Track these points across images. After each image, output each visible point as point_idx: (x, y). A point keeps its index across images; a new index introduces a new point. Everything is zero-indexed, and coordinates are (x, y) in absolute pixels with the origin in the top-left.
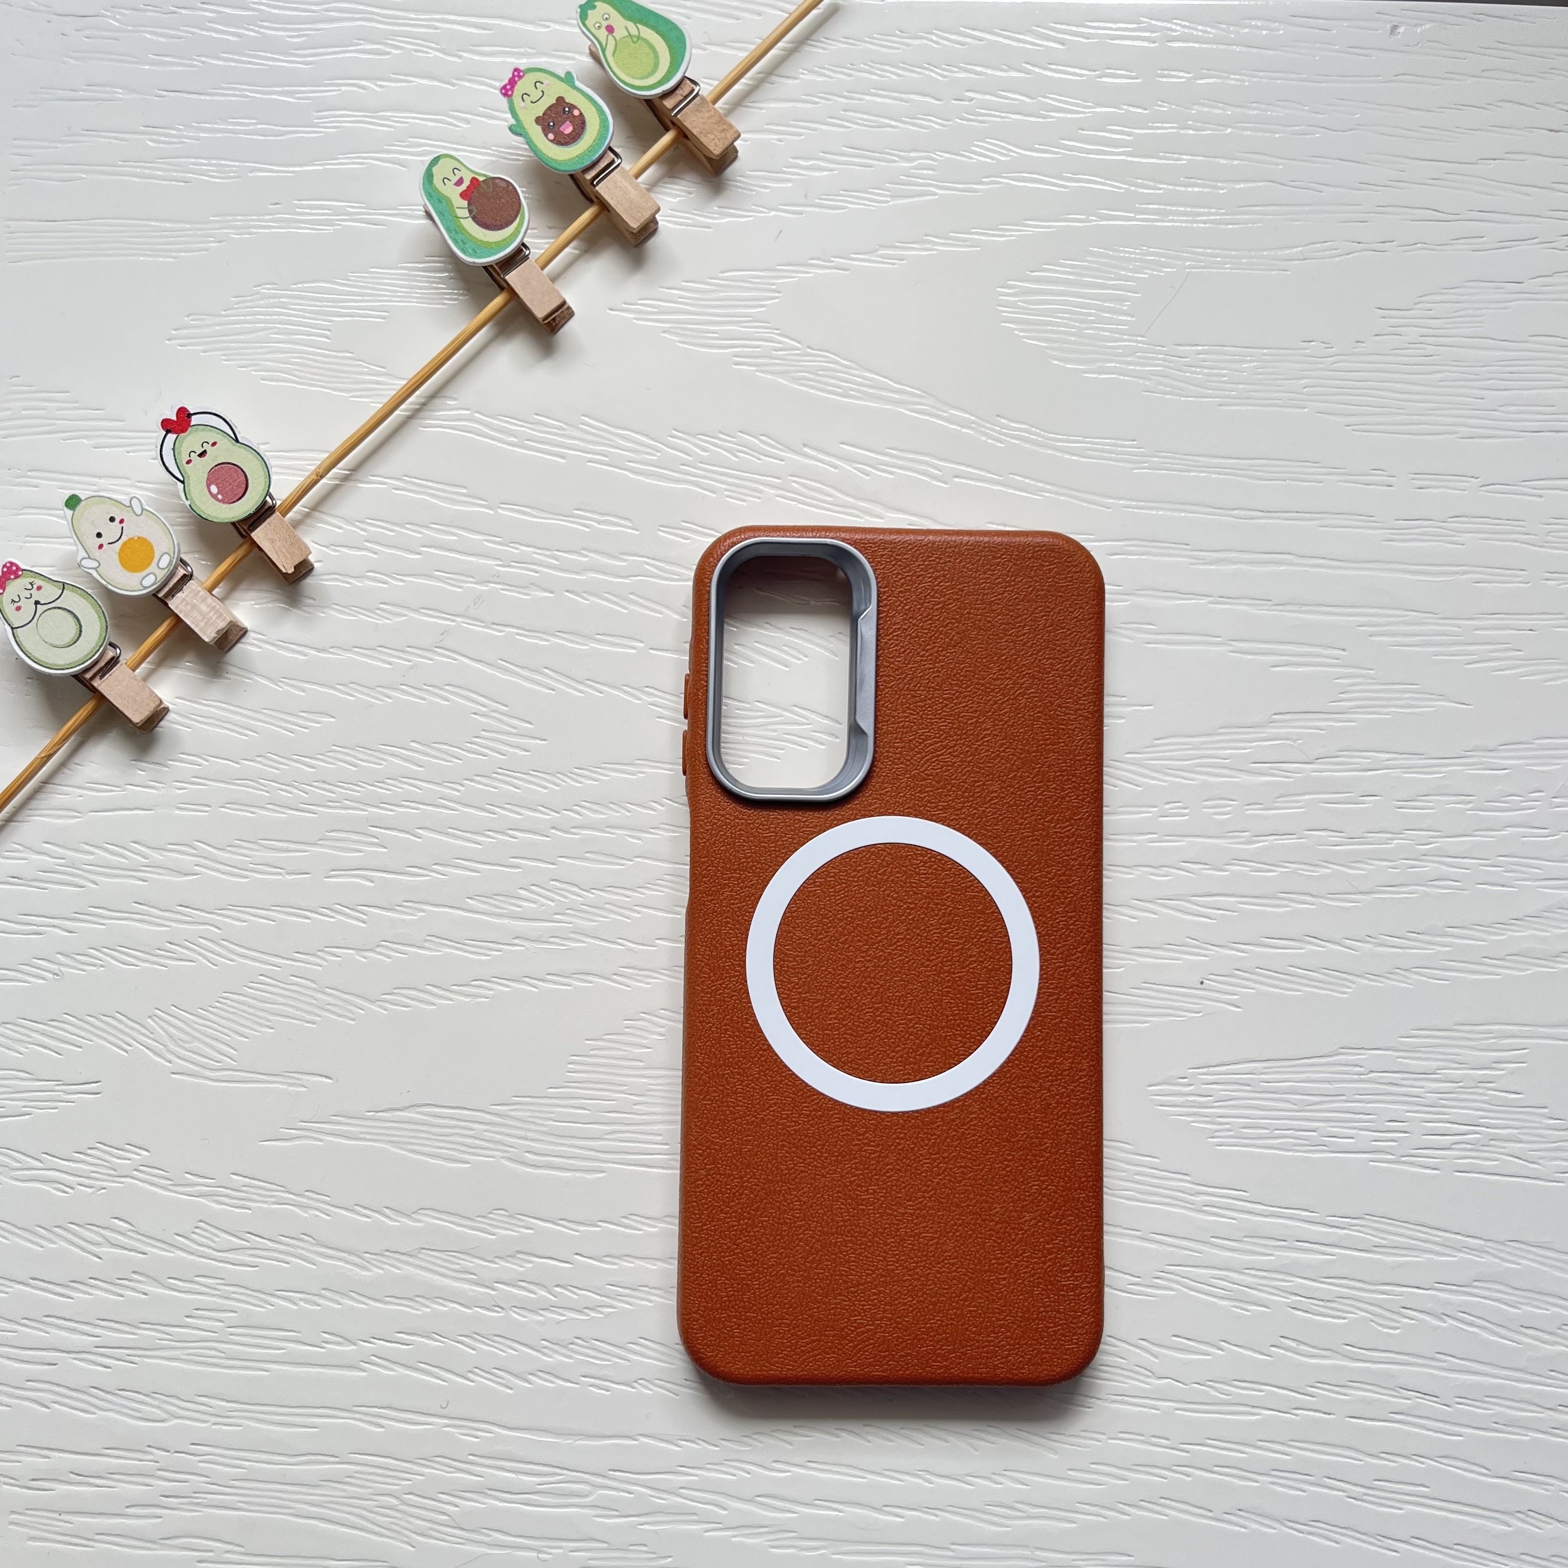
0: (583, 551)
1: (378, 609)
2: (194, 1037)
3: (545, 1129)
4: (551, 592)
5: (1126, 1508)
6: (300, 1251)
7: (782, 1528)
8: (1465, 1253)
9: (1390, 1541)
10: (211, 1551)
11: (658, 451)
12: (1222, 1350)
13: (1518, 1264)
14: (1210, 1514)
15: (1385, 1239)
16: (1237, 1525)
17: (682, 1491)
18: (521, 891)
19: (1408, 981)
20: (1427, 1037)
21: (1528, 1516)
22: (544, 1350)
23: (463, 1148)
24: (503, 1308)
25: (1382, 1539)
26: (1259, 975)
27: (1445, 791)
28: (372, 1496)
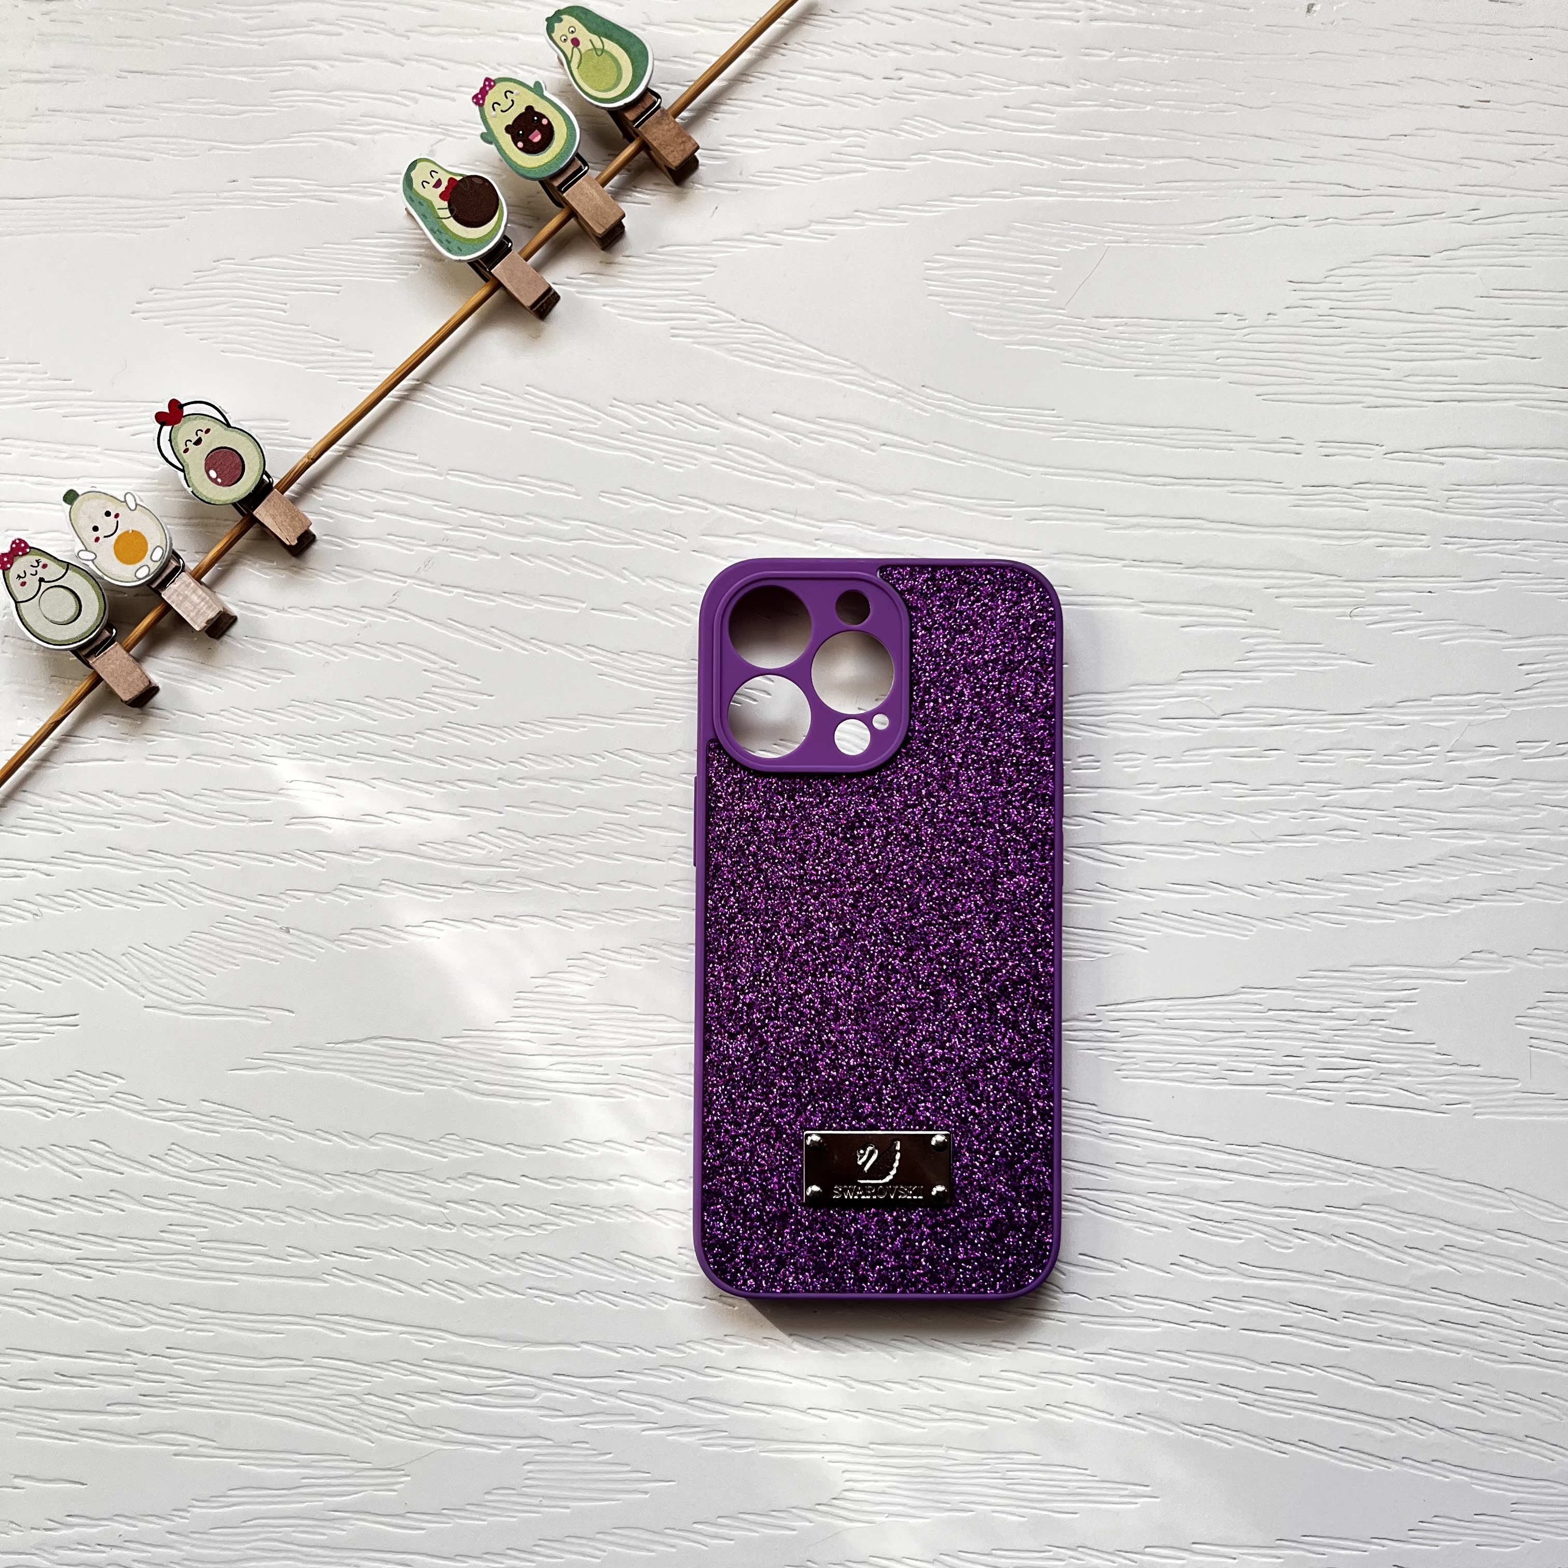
0: (528, 516)
1: (334, 571)
2: (166, 974)
3: (493, 1060)
4: (497, 555)
5: (1034, 1411)
6: (266, 1172)
7: (714, 1428)
8: (1355, 1178)
9: (1279, 1444)
10: (186, 1445)
11: (599, 420)
12: (1125, 1268)
13: (1405, 1189)
14: (1112, 1417)
15: (1280, 1166)
16: (1137, 1427)
17: (620, 1393)
18: (471, 839)
19: (1308, 925)
20: (1324, 978)
21: (1409, 1422)
22: (494, 1264)
23: (418, 1078)
24: (454, 1225)
25: (1270, 1441)
26: (1167, 919)
27: (1346, 745)
28: (335, 1397)
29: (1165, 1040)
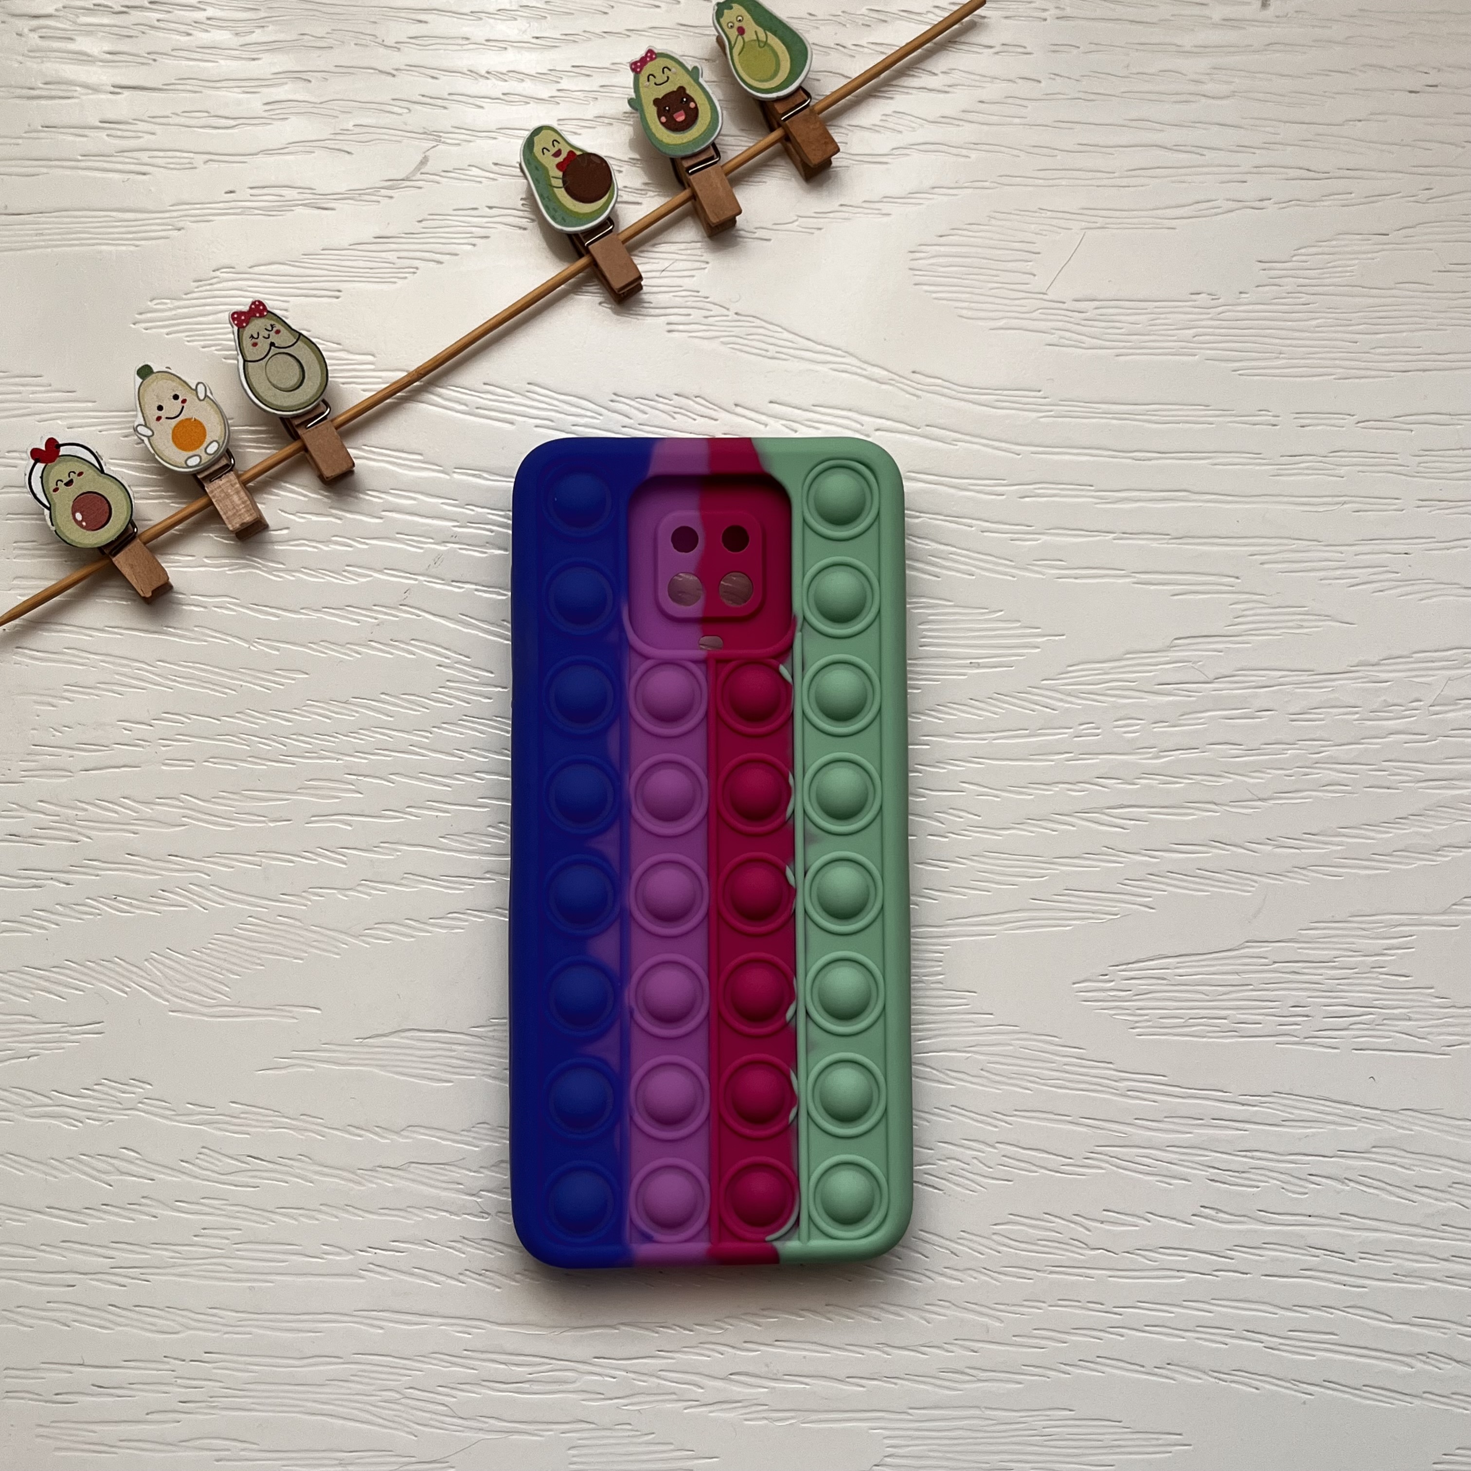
1: (345, 571)
2: (191, 977)
5: (1068, 1368)
6: (298, 1171)
7: (755, 1402)
8: (1364, 1122)
9: (1305, 1386)
10: (228, 1450)
11: (601, 415)
13: (1411, 1130)
14: (1142, 1369)
15: (1292, 1114)
16: (1167, 1377)
18: (490, 829)
20: (1324, 929)
21: (1428, 1358)
24: (489, 1214)
25: (1298, 1383)
26: (1172, 878)
27: (1334, 704)
28: (374, 1393)
29: (1176, 997)
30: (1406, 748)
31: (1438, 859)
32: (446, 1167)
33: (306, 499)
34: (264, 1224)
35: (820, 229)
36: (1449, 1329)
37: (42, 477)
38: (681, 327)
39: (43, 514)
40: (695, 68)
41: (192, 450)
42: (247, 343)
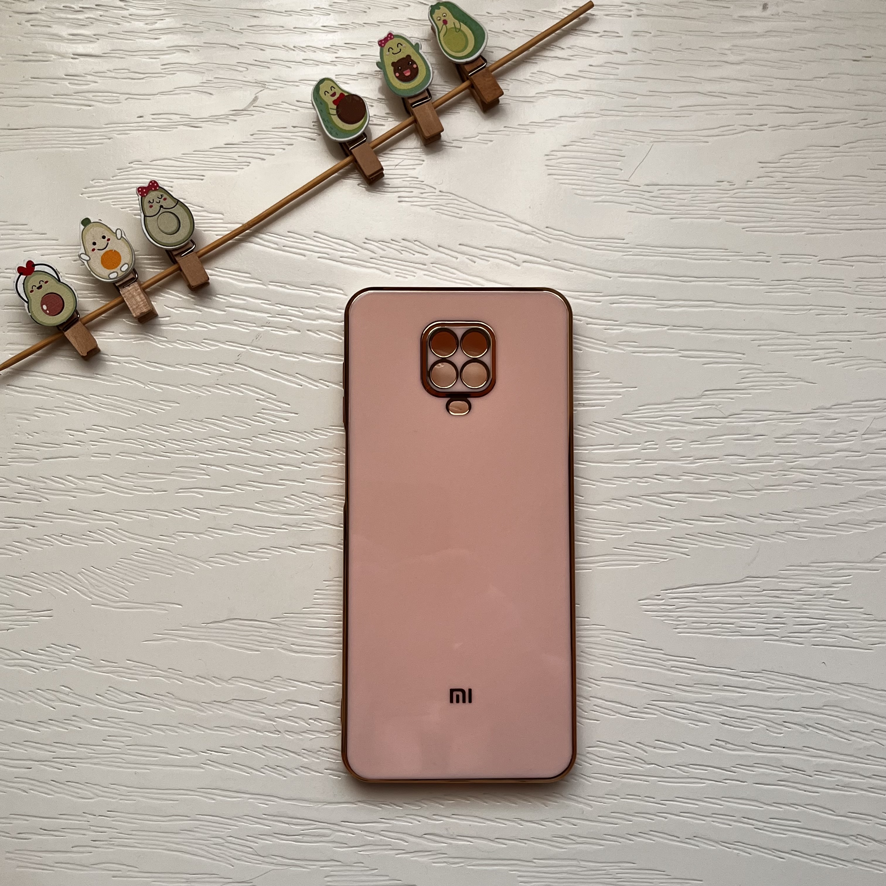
0: (317, 309)
2: (104, 584)
3: (302, 631)
4: (299, 331)
6: (166, 703)
7: (439, 852)
8: (818, 690)
9: (780, 853)
11: (357, 251)
12: (684, 748)
13: (847, 696)
14: (678, 839)
15: (773, 683)
17: (382, 832)
18: (285, 499)
19: (785, 539)
20: (795, 570)
21: (857, 838)
22: (305, 755)
23: (257, 643)
24: (280, 732)
25: (775, 851)
26: (700, 537)
27: (803, 432)
28: (210, 839)
29: (702, 610)
30: (848, 460)
31: (867, 528)
32: (256, 703)
33: (180, 299)
34: (145, 734)
35: (492, 141)
36: (871, 820)
37: (24, 284)
38: (407, 199)
39: (24, 306)
40: (417, 44)
41: (113, 269)
42: (146, 205)
